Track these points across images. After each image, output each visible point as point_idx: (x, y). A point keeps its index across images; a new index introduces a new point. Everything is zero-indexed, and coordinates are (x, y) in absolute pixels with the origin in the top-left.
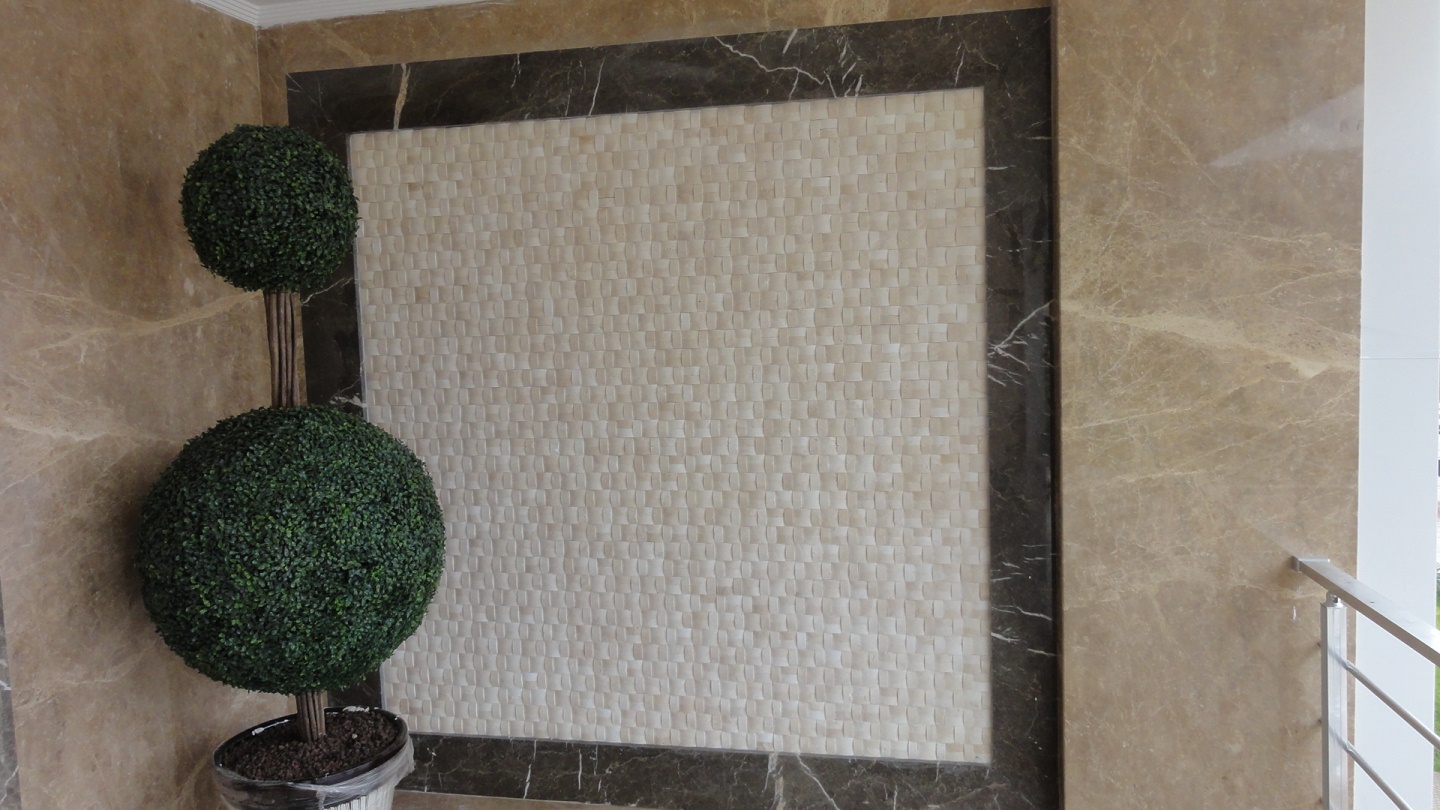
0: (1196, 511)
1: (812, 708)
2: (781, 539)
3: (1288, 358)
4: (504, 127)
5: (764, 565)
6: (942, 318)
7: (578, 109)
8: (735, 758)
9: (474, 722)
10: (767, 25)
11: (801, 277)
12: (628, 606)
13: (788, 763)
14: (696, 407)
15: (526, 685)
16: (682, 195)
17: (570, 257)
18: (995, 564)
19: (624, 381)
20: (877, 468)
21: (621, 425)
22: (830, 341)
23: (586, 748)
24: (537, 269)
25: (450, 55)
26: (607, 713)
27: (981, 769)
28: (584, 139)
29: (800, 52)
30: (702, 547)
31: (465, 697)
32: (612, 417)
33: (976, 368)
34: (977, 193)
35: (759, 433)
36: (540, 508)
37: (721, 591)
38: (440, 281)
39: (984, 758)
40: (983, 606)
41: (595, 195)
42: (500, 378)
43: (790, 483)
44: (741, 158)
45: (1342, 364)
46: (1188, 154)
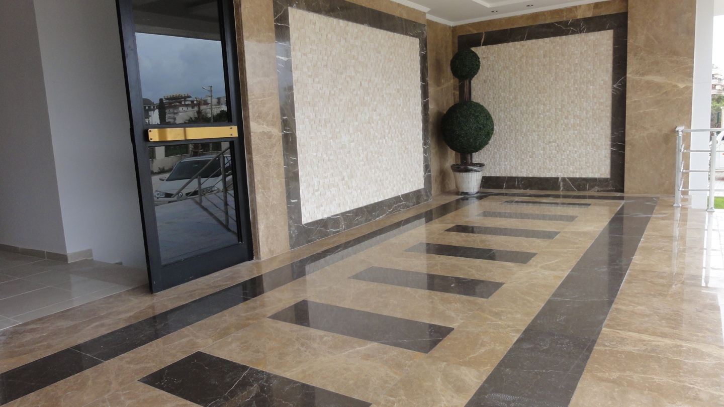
0: (656, 118)
1: (570, 167)
2: (564, 130)
3: (677, 84)
4: (505, 44)
5: (560, 136)
6: (602, 80)
7: (522, 39)
8: (551, 179)
9: (493, 173)
10: (565, 19)
11: (570, 73)
12: (529, 146)
13: (564, 179)
14: (546, 102)
15: (505, 165)
16: (545, 56)
17: (519, 72)
18: (612, 133)
19: (530, 97)
20: (586, 114)
21: (529, 107)
22: (577, 86)
23: (518, 178)
24: (511, 74)
25: (494, 30)
26: (523, 170)
27: (608, 178)
28: (523, 46)
29: (572, 25)
30: (546, 133)
31: (491, 168)
32: (527, 106)
33: (610, 91)
34: (611, 52)
35: (560, 107)
36: (510, 126)
37: (550, 142)
38: (490, 78)
39: (609, 176)
40: (609, 143)
41: (525, 58)
42: (502, 98)
43: (566, 118)
44: (558, 48)
45: (689, 85)
46: (656, 42)
